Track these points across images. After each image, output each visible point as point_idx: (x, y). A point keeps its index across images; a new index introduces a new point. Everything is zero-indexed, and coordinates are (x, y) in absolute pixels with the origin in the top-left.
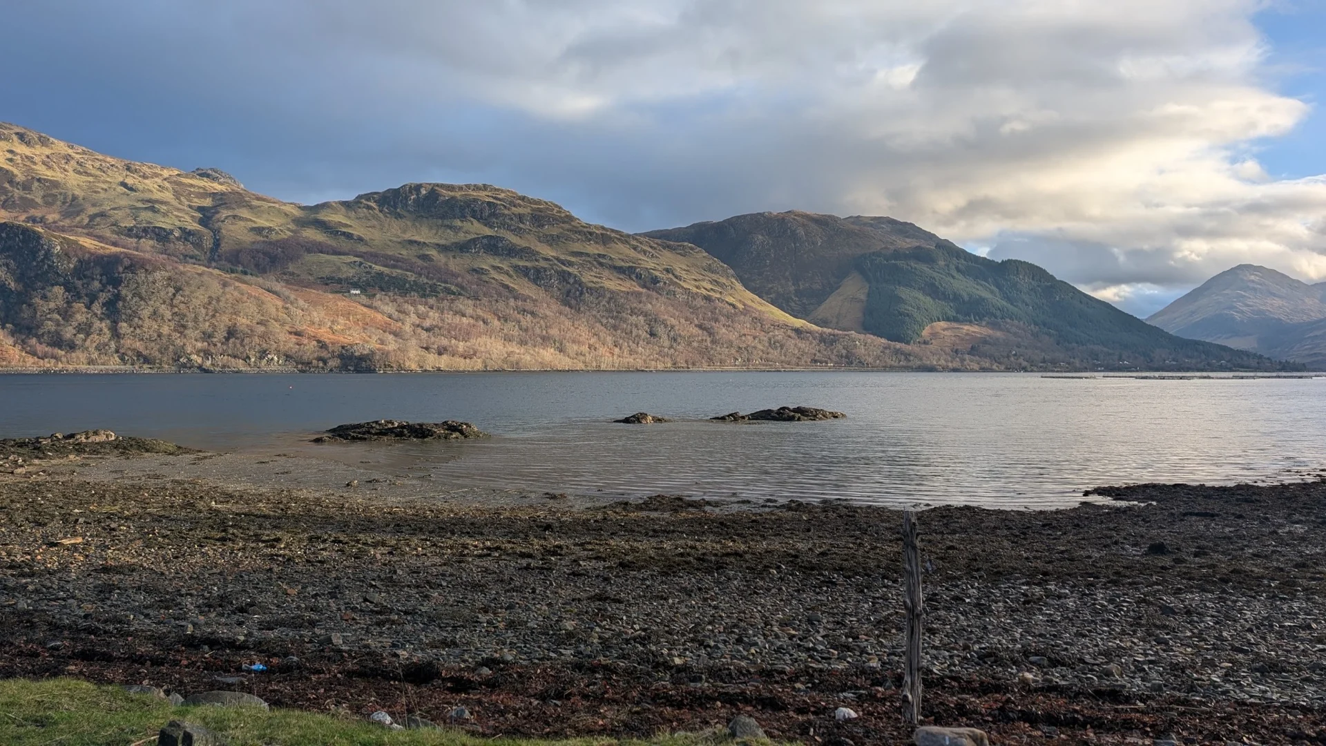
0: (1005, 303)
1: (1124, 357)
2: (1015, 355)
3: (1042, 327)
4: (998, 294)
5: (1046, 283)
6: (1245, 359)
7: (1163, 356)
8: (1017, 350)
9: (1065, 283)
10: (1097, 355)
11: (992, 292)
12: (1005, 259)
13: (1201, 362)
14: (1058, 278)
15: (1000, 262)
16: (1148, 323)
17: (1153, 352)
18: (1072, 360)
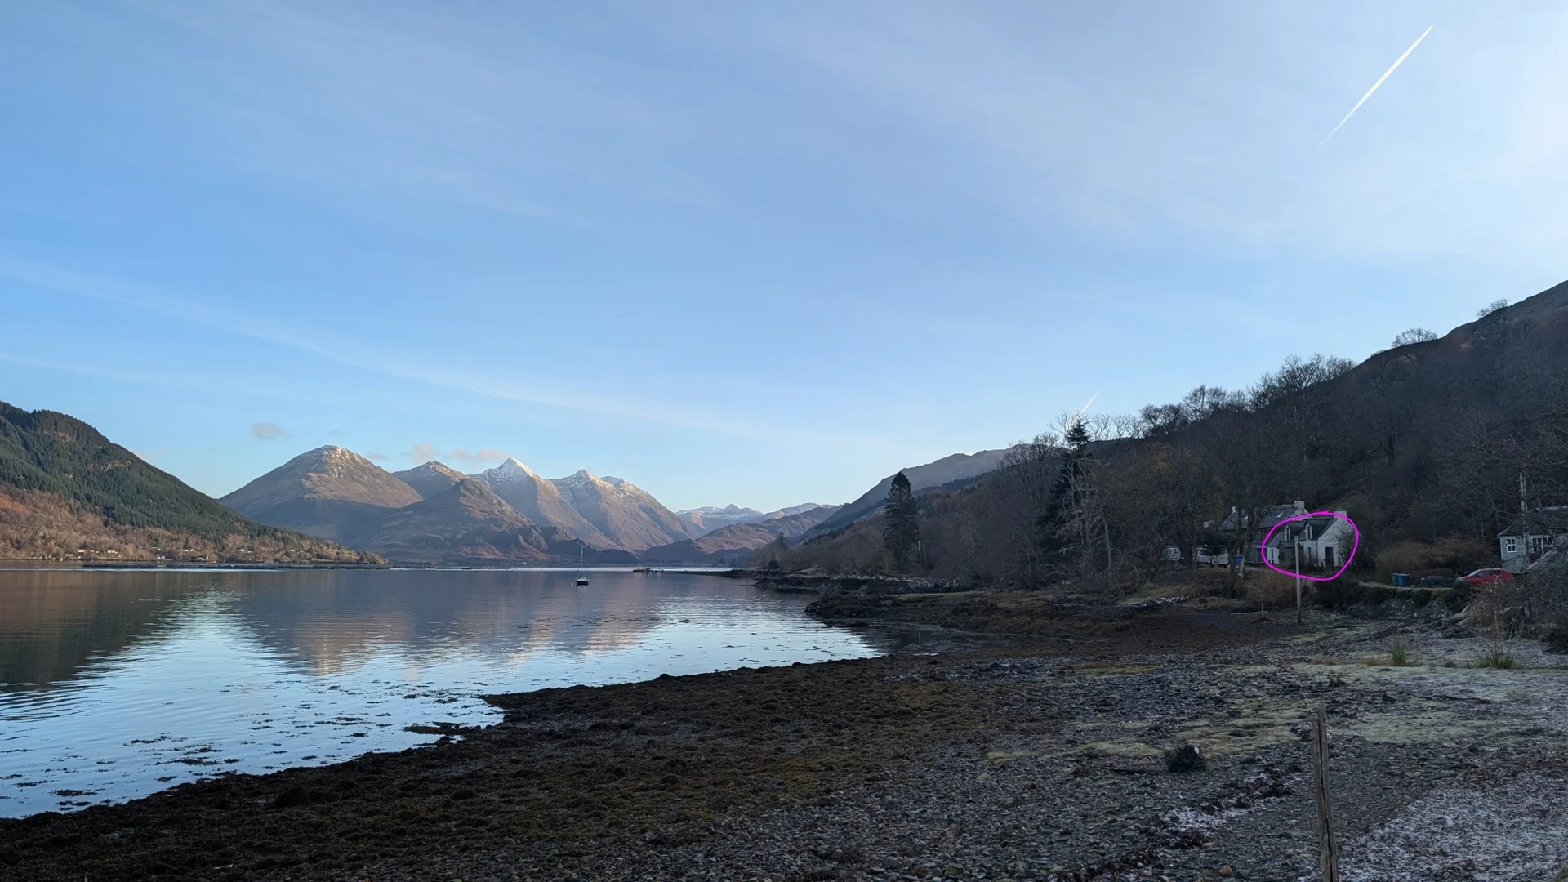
0: (34, 468)
1: (191, 543)
2: (43, 537)
3: (86, 502)
4: (23, 455)
5: (96, 446)
6: (325, 548)
7: (237, 543)
8: (46, 531)
9: (122, 448)
10: (157, 540)
11: (15, 452)
12: (39, 409)
13: (278, 552)
14: (112, 441)
15: (30, 412)
16: (221, 503)
17: (225, 538)
18: (124, 546)
